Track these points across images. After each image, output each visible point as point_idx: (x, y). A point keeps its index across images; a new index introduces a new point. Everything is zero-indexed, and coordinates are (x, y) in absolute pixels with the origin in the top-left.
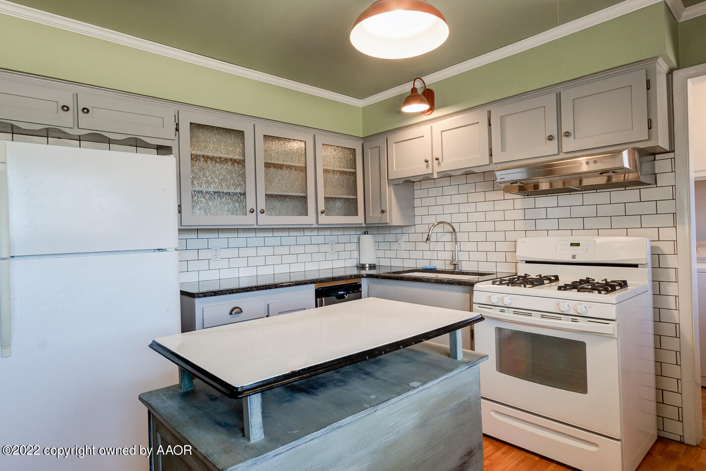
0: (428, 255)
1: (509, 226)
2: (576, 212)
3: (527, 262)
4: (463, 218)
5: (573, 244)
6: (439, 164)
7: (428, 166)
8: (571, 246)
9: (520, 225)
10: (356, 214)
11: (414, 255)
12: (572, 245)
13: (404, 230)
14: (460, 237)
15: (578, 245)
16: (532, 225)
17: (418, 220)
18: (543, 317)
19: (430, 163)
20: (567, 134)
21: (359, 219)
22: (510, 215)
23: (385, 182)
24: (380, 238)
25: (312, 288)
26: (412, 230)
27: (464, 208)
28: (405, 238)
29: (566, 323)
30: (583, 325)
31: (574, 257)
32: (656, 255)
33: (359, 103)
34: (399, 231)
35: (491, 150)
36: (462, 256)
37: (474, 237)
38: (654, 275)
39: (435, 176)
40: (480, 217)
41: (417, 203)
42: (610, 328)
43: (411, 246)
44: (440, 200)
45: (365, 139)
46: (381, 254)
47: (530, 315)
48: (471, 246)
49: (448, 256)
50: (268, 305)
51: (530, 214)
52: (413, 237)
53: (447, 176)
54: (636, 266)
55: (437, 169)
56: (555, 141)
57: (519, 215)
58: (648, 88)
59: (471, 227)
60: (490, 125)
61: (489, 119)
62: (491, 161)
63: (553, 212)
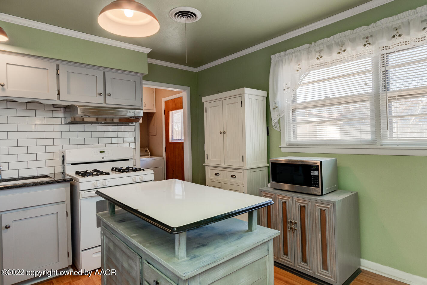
3: (72, 164)
5: (101, 151)
8: (100, 152)
15: (104, 152)
20: (109, 95)
31: (103, 158)
35: (58, 91)
54: (128, 160)
56: (102, 97)
57: (58, 135)
58: (141, 85)
60: (58, 74)
61: (58, 70)
62: (59, 98)
63: (80, 135)
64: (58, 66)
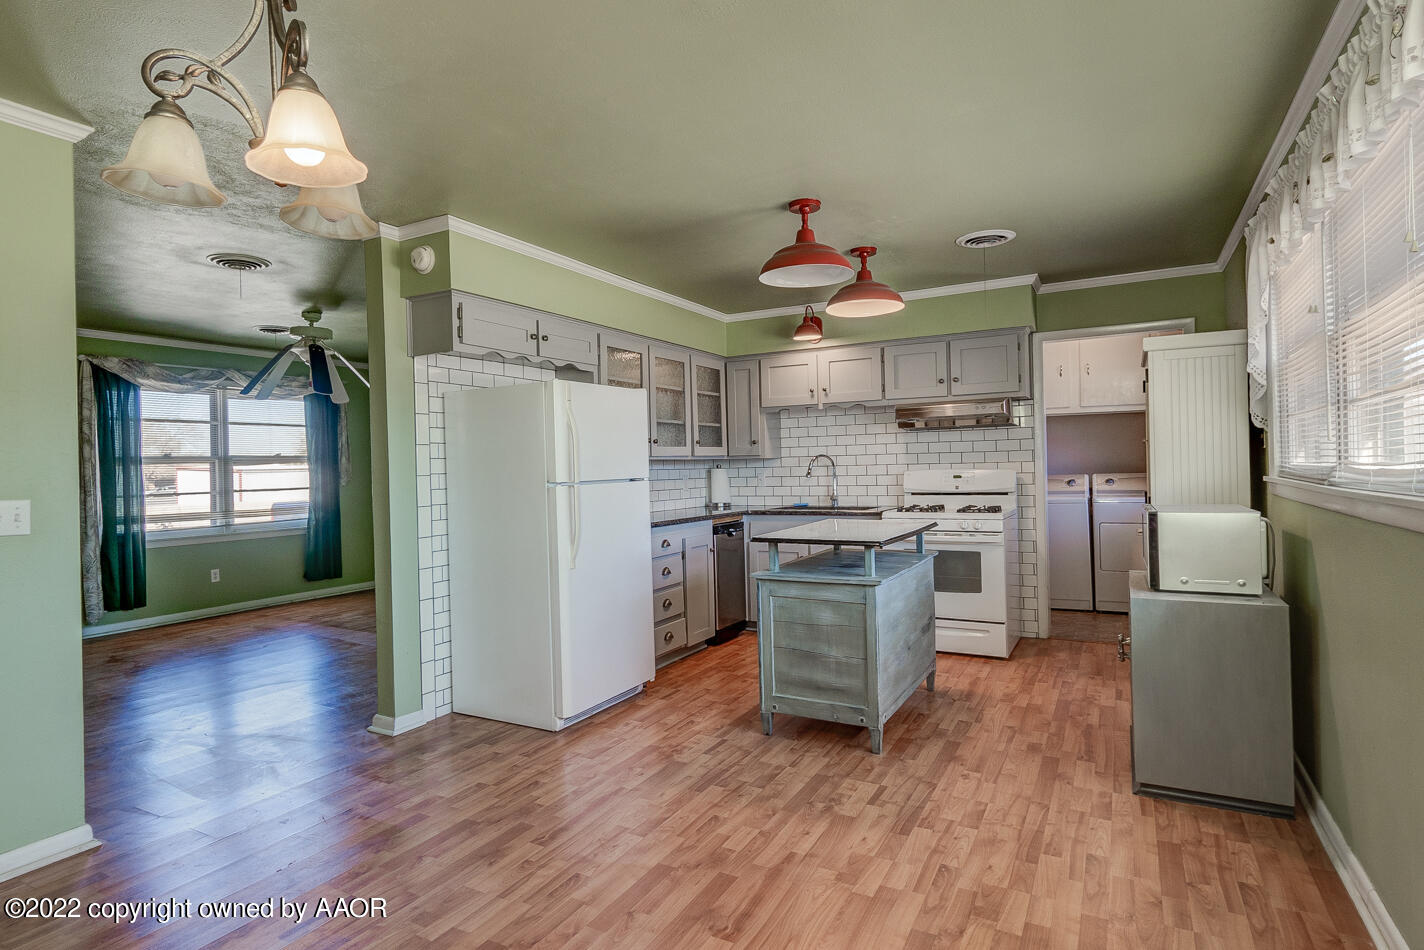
0: (797, 491)
1: (891, 459)
2: (956, 447)
3: (913, 494)
4: (841, 450)
6: (826, 395)
7: (812, 396)
8: (953, 478)
9: (902, 459)
10: (719, 444)
11: (779, 491)
12: (955, 477)
13: (766, 464)
14: (839, 471)
15: (960, 476)
16: (916, 460)
17: (784, 452)
18: (946, 535)
19: (815, 393)
20: (956, 380)
21: (721, 452)
22: (892, 449)
23: (756, 409)
24: (734, 473)
25: (710, 524)
26: (777, 463)
27: (841, 441)
28: (768, 472)
29: (966, 538)
30: (979, 538)
31: (957, 488)
32: (1020, 485)
33: (727, 318)
34: (760, 464)
35: (883, 386)
36: (839, 492)
37: (853, 470)
38: (1018, 501)
39: (821, 407)
40: (860, 450)
41: (784, 433)
42: (1000, 538)
43: (776, 482)
44: (814, 432)
45: (728, 360)
46: (735, 491)
47: (936, 535)
48: (851, 481)
49: (822, 491)
50: (684, 540)
51: (913, 448)
52: (778, 472)
53: (832, 407)
54: (1006, 494)
55: (824, 400)
56: (945, 385)
57: (901, 448)
58: (1019, 349)
59: (851, 460)
60: (883, 362)
61: (882, 356)
62: (884, 397)
63: (934, 447)
64: (883, 350)
